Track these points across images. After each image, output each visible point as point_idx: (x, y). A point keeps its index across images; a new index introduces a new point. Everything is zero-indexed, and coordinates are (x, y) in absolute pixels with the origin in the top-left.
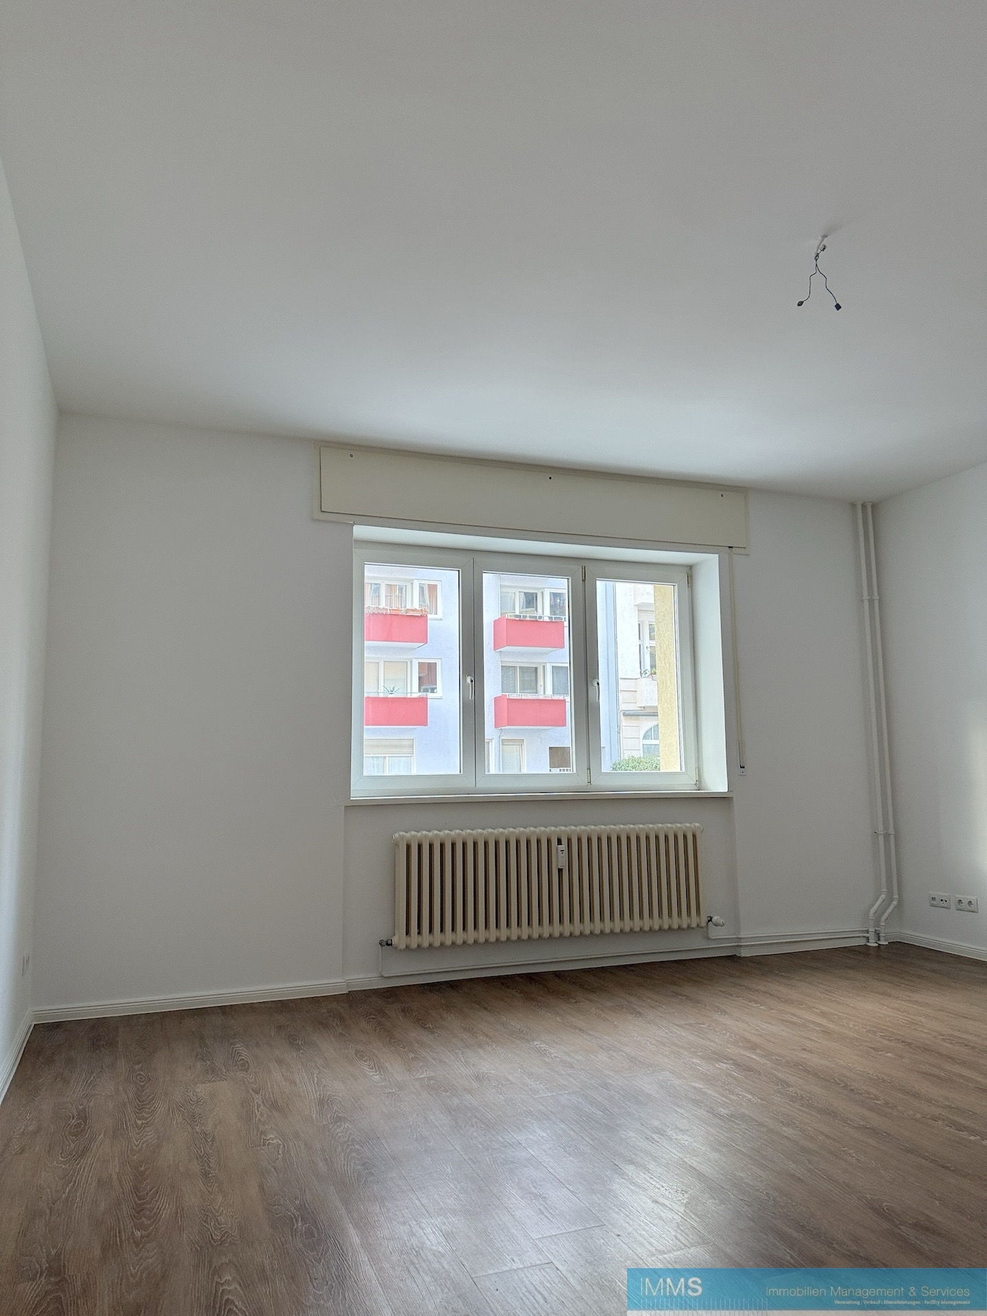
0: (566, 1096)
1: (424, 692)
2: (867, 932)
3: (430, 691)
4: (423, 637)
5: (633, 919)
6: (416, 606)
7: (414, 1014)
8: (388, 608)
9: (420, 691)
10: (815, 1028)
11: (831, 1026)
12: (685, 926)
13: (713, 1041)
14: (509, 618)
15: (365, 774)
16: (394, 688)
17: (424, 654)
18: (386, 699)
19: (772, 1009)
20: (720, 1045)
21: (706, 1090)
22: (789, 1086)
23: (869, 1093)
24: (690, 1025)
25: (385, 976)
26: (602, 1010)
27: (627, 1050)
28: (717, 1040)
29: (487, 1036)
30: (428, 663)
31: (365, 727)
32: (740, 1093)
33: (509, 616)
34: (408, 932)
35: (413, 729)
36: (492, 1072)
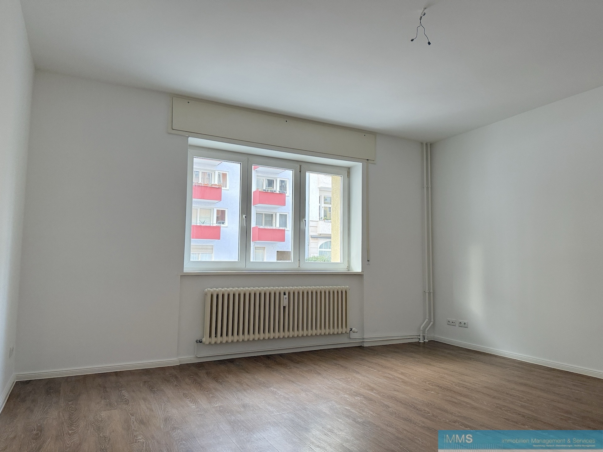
0: (286, 414)
1: (219, 223)
2: (419, 336)
3: (221, 223)
4: (219, 198)
5: (317, 330)
6: (216, 183)
7: (212, 375)
8: (203, 183)
9: (217, 223)
10: (399, 380)
11: (406, 379)
12: (340, 332)
13: (354, 387)
14: (261, 191)
15: (191, 260)
16: (204, 221)
17: (219, 206)
18: (200, 226)
19: (379, 371)
20: (357, 388)
21: (352, 410)
22: (389, 407)
23: (425, 411)
24: (343, 379)
25: (198, 357)
26: (302, 372)
27: (314, 391)
28: (355, 386)
29: (248, 386)
30: (221, 210)
31: (192, 239)
32: (367, 411)
33: (260, 190)
34: (210, 336)
35: (213, 241)
36: (251, 403)
